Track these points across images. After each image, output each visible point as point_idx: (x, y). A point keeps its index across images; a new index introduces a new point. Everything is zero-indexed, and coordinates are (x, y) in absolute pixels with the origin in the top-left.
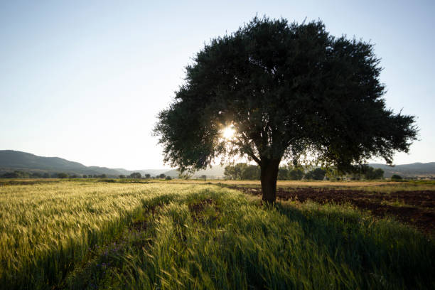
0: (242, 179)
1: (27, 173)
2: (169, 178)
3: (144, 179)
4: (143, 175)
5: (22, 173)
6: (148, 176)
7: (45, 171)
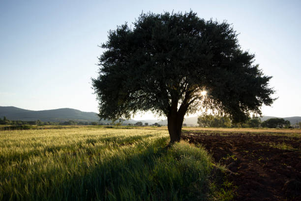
0: (211, 126)
1: (76, 122)
2: (159, 126)
3: (144, 126)
4: (144, 124)
5: (73, 122)
6: (147, 124)
7: (86, 121)
